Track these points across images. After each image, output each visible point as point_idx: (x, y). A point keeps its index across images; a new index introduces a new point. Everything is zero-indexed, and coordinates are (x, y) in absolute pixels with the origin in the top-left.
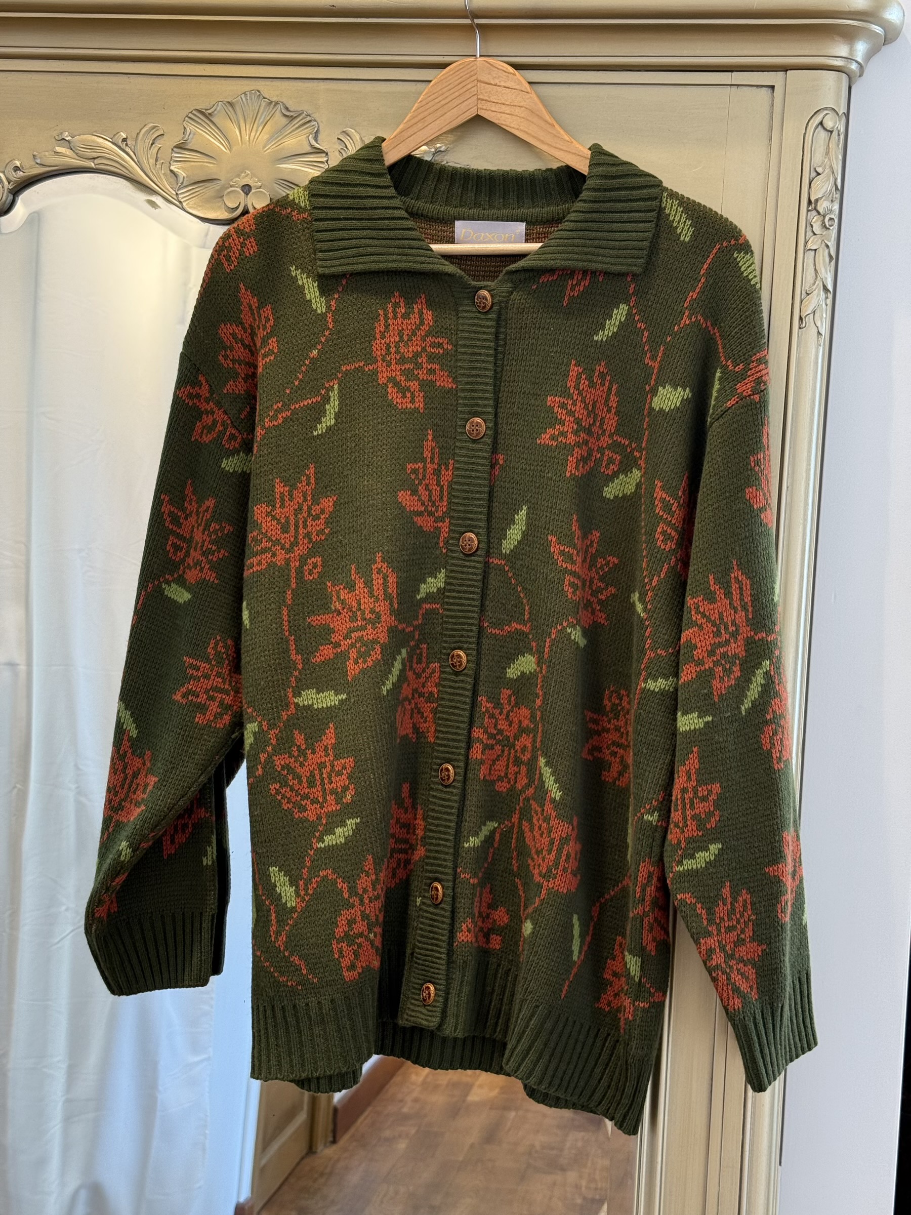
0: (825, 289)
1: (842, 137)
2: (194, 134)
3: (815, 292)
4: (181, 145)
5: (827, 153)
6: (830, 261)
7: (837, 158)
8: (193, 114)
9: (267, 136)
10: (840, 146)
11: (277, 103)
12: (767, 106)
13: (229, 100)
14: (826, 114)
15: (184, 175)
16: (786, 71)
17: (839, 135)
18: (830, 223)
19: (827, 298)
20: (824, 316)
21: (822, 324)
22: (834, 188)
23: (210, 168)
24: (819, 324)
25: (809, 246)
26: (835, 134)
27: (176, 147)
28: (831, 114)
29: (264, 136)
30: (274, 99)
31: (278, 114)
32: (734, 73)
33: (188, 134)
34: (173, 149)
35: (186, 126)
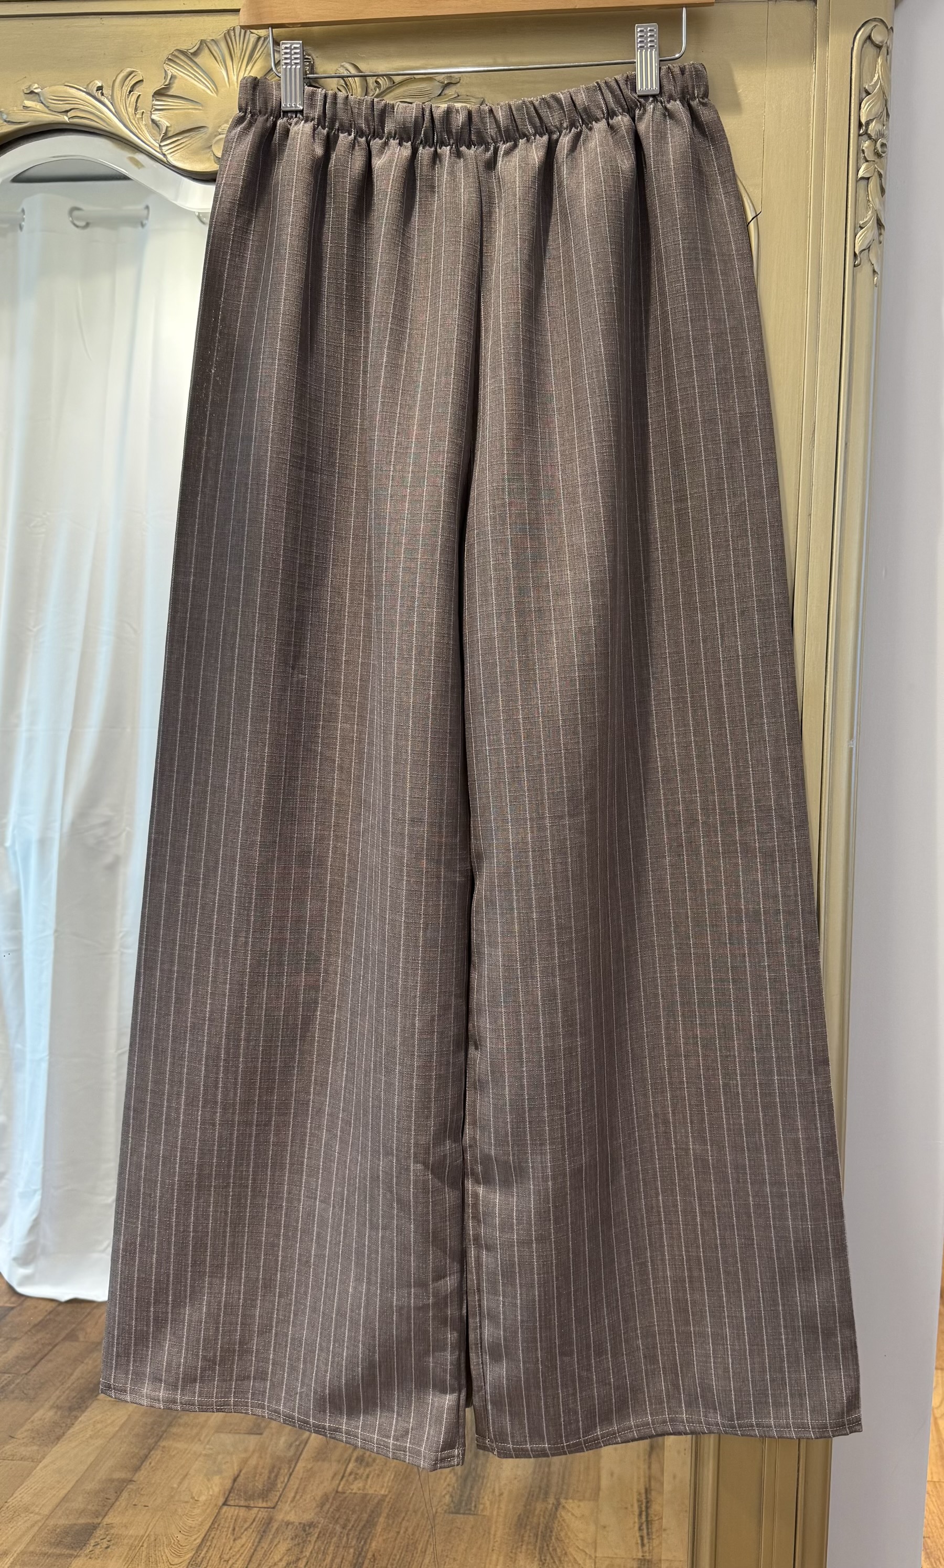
0: (879, 223)
2: (175, 78)
3: (868, 226)
4: (163, 91)
6: (883, 194)
7: (887, 77)
8: (174, 56)
10: (889, 66)
11: (266, 38)
12: (809, 22)
13: (214, 38)
14: (874, 26)
15: (167, 125)
17: (888, 52)
18: (882, 149)
19: (880, 234)
20: (879, 252)
21: (877, 261)
22: (885, 111)
23: (197, 116)
24: (874, 261)
25: (861, 174)
26: (884, 50)
27: (157, 93)
28: (881, 27)
31: (268, 50)
33: (169, 77)
34: (153, 96)
35: (166, 69)
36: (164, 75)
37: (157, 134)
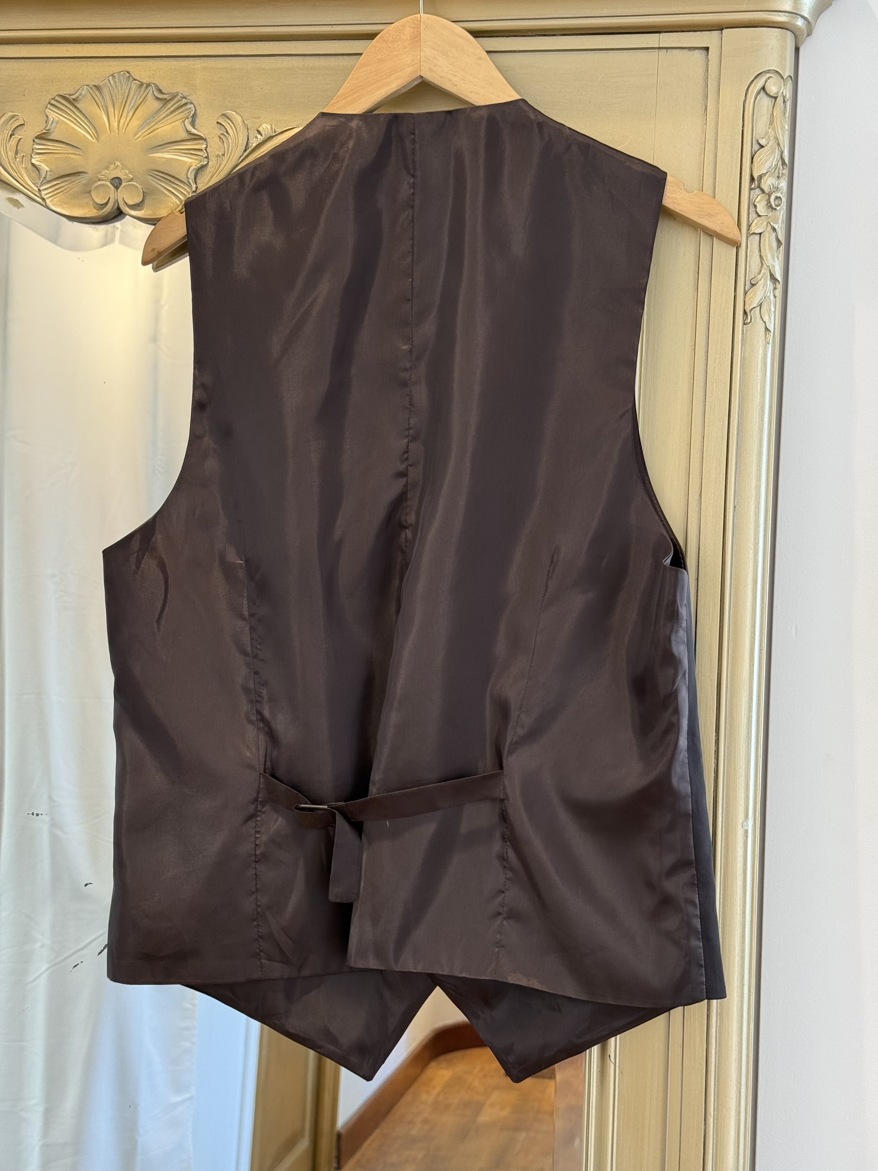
0: (773, 278)
1: (789, 104)
2: (57, 123)
3: (760, 283)
4: (44, 136)
5: (771, 122)
6: (779, 247)
7: (783, 128)
8: (57, 101)
9: (139, 122)
10: (787, 115)
11: (148, 85)
12: (701, 71)
13: (96, 84)
14: (769, 78)
15: (47, 169)
16: (723, 29)
17: (784, 102)
18: (776, 202)
19: (775, 289)
20: (773, 309)
21: (770, 318)
22: (780, 163)
23: (77, 161)
24: (766, 318)
25: (754, 229)
26: (780, 100)
27: (38, 137)
28: (775, 78)
29: (135, 123)
30: (145, 81)
31: (150, 97)
32: (662, 35)
33: (50, 122)
34: (34, 141)
35: (48, 114)
36: (45, 119)
37: (36, 177)
